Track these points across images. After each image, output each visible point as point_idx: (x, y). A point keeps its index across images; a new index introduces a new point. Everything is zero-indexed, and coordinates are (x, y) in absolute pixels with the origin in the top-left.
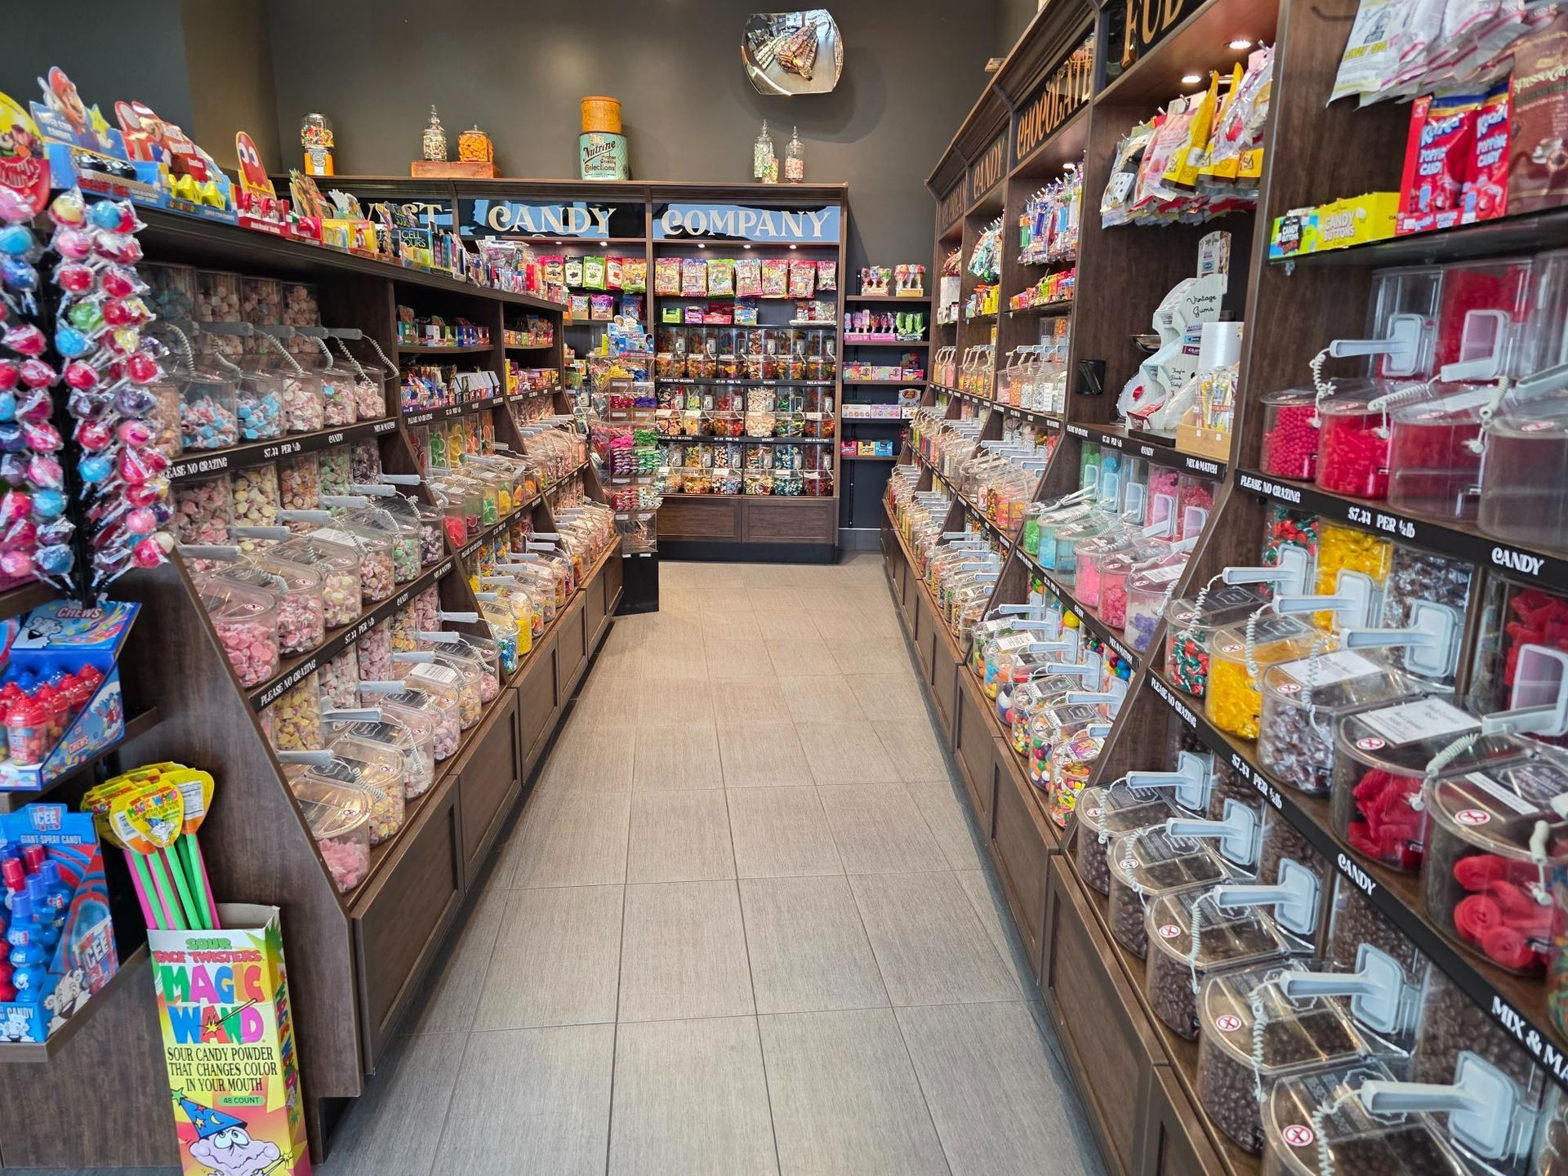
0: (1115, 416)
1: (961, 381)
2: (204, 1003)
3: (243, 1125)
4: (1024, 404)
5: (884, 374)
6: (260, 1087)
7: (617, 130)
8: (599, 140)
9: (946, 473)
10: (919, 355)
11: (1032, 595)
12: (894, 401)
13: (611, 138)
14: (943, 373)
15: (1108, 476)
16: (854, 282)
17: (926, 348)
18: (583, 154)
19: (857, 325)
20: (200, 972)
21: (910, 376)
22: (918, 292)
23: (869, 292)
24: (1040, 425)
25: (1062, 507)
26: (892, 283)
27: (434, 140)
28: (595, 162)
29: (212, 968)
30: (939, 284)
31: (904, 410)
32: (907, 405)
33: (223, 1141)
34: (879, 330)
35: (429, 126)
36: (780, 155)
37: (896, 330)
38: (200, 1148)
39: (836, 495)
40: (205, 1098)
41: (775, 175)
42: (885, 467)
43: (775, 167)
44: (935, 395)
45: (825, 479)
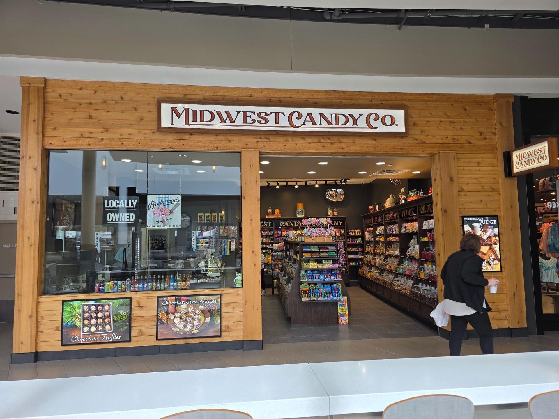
0: (406, 255)
1: (376, 251)
2: (342, 303)
3: (344, 315)
4: (392, 254)
5: (354, 250)
6: (346, 312)
7: (303, 208)
8: (300, 210)
9: (377, 265)
10: (362, 246)
11: (399, 277)
12: (357, 255)
13: (302, 210)
14: (368, 249)
15: (407, 262)
16: (348, 233)
17: (364, 245)
18: (297, 213)
19: (349, 240)
20: (342, 301)
21: (360, 250)
22: (360, 234)
23: (351, 234)
24: (396, 257)
25: (402, 266)
26: (355, 233)
27: (270, 211)
28: (300, 214)
29: (343, 300)
30: (365, 233)
31: (360, 256)
32: (359, 255)
33: (342, 317)
34: (353, 241)
35: (269, 209)
36: (333, 211)
37: (356, 241)
38: (340, 318)
39: (349, 273)
40: (341, 313)
41: (332, 215)
42: (357, 268)
43: (332, 213)
44: (367, 253)
45: (346, 270)
